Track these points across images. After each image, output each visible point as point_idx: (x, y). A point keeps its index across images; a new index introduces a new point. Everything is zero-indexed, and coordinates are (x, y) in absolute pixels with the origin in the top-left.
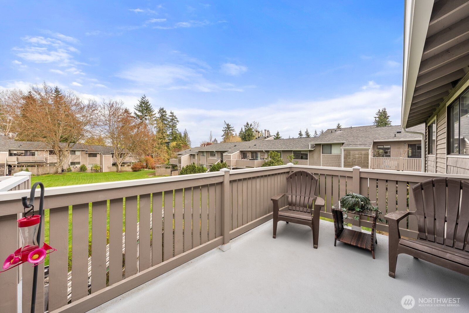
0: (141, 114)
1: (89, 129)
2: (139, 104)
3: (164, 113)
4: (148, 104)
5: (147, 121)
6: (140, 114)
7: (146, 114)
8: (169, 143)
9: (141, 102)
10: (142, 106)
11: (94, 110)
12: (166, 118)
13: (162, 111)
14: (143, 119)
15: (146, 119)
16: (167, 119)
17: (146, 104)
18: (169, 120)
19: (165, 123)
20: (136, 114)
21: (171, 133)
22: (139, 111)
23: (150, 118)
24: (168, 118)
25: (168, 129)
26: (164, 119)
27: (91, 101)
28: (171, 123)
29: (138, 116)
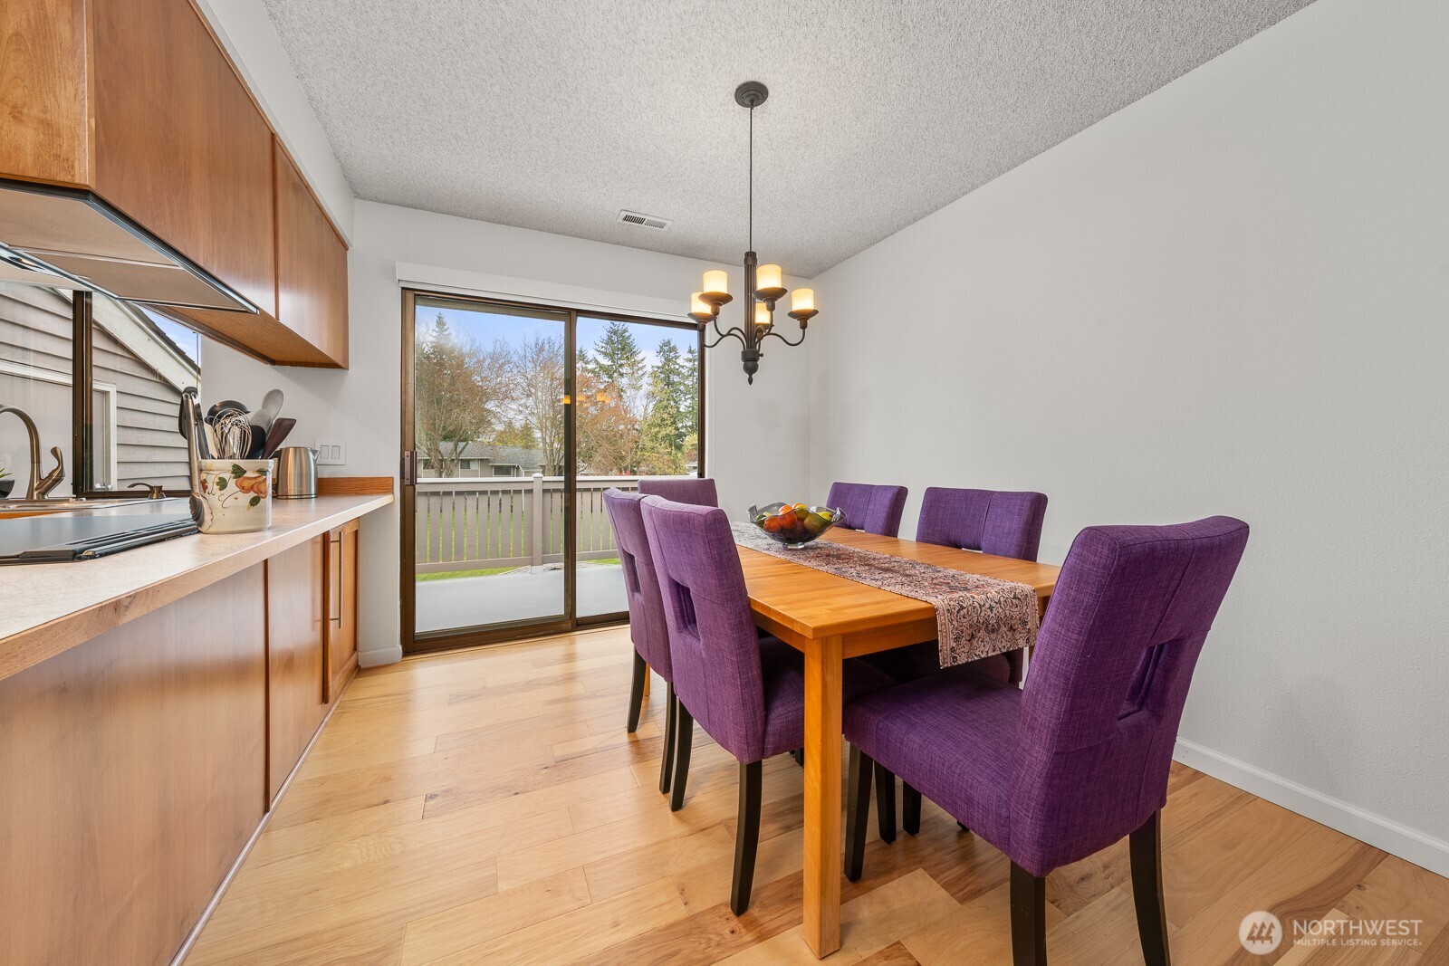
0: (610, 363)
1: (494, 409)
2: (606, 338)
3: (672, 354)
4: (627, 334)
5: (625, 381)
6: (606, 362)
7: (622, 362)
8: (685, 436)
9: (609, 332)
10: (612, 341)
11: (503, 364)
12: (677, 367)
13: (666, 348)
14: (615, 375)
15: (622, 375)
16: (681, 369)
17: (621, 334)
18: (684, 371)
19: (675, 380)
20: (597, 363)
21: (689, 407)
22: (605, 354)
23: (630, 371)
24: (683, 367)
25: (683, 399)
26: (672, 372)
27: (498, 343)
28: (690, 379)
29: (601, 367)
